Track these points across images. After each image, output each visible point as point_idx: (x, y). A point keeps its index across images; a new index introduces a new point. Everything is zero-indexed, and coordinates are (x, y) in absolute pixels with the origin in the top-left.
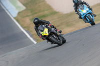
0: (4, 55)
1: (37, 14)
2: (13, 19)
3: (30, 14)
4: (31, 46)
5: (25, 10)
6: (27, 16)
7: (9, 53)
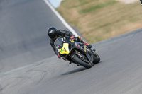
0: (39, 62)
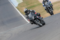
1: (30, 5)
2: (15, 8)
3: (25, 5)
4: (26, 24)
5: (22, 3)
6: (24, 6)
7: (13, 29)
